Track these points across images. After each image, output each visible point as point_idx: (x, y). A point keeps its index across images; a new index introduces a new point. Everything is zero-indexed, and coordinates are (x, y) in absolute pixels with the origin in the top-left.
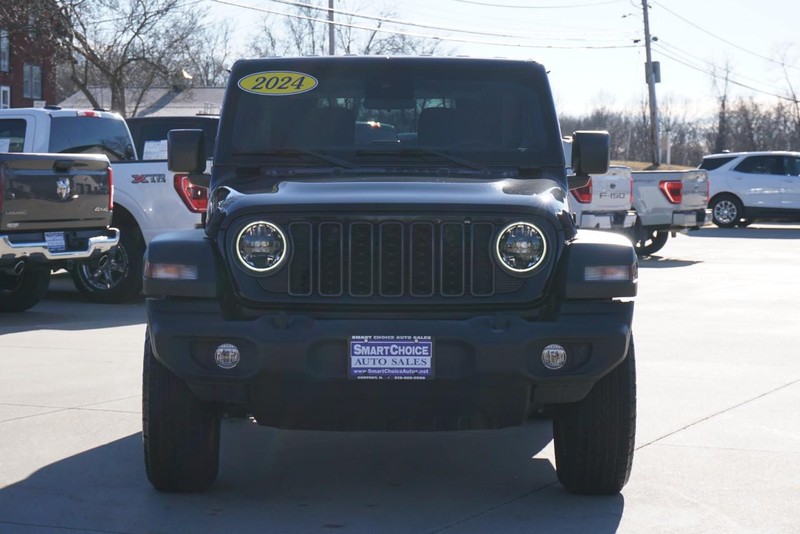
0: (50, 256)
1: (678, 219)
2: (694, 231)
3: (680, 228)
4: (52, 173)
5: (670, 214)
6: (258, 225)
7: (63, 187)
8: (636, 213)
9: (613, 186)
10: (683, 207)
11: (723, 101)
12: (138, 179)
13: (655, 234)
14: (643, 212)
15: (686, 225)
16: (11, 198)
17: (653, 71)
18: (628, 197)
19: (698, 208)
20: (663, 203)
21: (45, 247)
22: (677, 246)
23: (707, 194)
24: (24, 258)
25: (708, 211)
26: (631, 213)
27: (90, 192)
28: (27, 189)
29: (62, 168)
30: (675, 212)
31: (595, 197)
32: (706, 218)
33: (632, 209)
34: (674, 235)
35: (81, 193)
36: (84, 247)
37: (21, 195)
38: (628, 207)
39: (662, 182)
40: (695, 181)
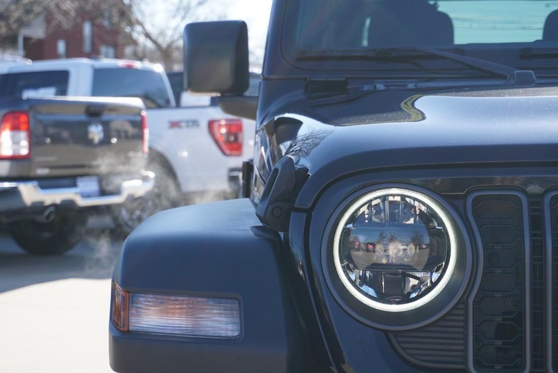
0: (82, 202)
4: (83, 118)
6: (384, 198)
7: (96, 132)
12: (175, 125)
16: (44, 143)
21: (76, 193)
24: (54, 205)
27: (127, 137)
28: (65, 134)
29: (94, 112)
35: (119, 137)
36: (117, 192)
37: (57, 140)
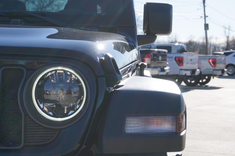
1: (215, 72)
2: (221, 76)
3: (215, 75)
5: (212, 71)
8: (200, 70)
9: (191, 60)
10: (217, 68)
11: (228, 37)
13: (207, 77)
14: (202, 70)
15: (218, 74)
17: (206, 26)
18: (197, 64)
19: (222, 69)
20: (209, 67)
22: (214, 82)
23: (225, 64)
25: (226, 70)
26: (198, 70)
30: (214, 70)
31: (185, 64)
32: (225, 72)
33: (199, 68)
34: (213, 78)
38: (197, 68)
39: (209, 59)
40: (221, 59)
